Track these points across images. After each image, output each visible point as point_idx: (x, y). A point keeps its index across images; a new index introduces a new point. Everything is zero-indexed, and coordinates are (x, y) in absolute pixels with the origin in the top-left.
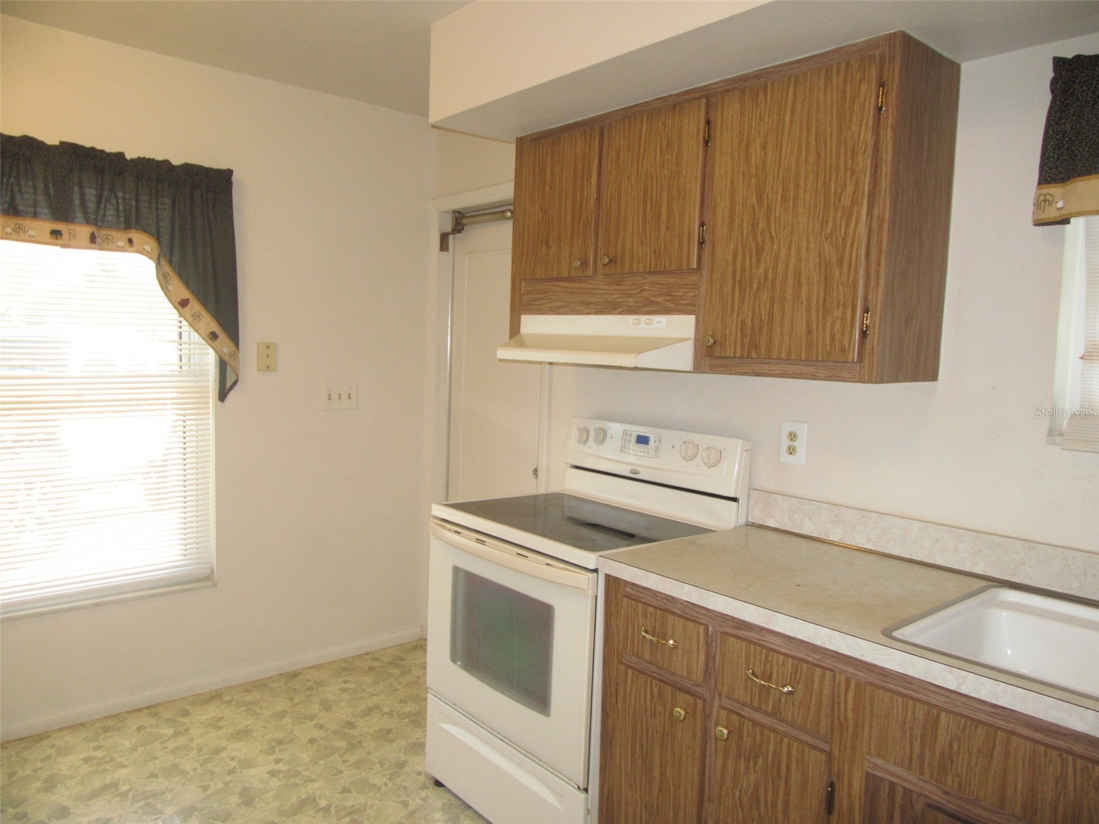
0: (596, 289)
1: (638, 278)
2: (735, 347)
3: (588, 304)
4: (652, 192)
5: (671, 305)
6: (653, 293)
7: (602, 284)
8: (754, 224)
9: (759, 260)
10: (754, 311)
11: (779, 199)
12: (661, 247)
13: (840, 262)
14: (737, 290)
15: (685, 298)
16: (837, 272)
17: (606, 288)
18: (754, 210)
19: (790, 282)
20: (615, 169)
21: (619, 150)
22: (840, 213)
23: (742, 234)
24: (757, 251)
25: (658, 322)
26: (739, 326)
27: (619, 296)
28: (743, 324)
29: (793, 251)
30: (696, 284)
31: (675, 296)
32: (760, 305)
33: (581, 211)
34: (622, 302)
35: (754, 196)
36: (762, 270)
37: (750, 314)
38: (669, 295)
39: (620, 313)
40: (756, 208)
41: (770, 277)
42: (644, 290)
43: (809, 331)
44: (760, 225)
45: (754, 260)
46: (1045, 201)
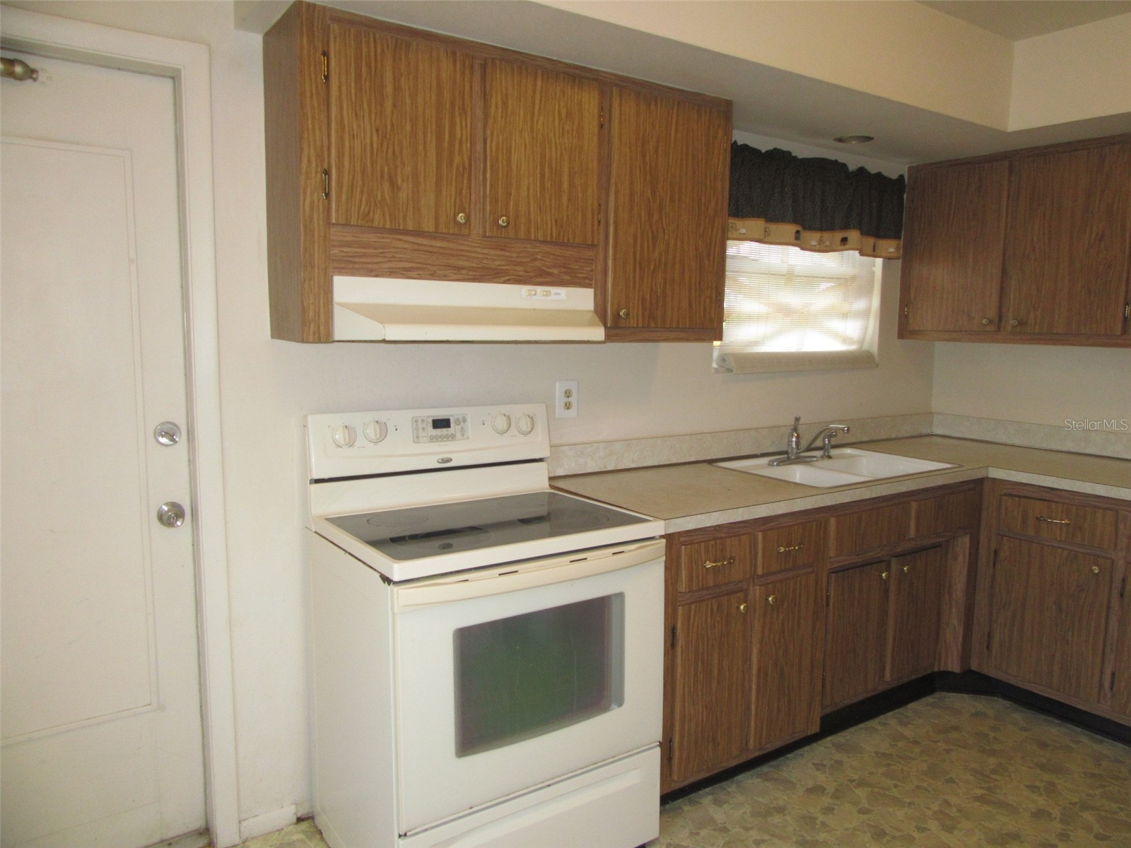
0: (470, 251)
1: (528, 246)
2: (638, 319)
3: (459, 268)
4: (551, 157)
5: (566, 277)
6: (547, 263)
7: (479, 247)
8: (650, 214)
9: (654, 246)
10: (652, 290)
11: (668, 198)
12: (563, 218)
13: (709, 255)
14: (638, 270)
15: (582, 271)
16: (707, 263)
17: (485, 251)
18: (650, 202)
19: (677, 266)
20: (502, 117)
21: (507, 96)
22: (707, 220)
23: (640, 221)
24: (653, 238)
25: (556, 294)
26: (640, 301)
27: (503, 263)
28: (643, 299)
29: (679, 243)
30: (592, 260)
31: (570, 268)
32: (656, 283)
33: (451, 153)
34: (507, 270)
35: (649, 191)
36: (656, 254)
37: (649, 290)
38: (564, 267)
39: (504, 282)
40: (651, 201)
41: (663, 262)
42: (536, 259)
43: (691, 306)
44: (655, 216)
45: (651, 246)
46: (732, 227)
